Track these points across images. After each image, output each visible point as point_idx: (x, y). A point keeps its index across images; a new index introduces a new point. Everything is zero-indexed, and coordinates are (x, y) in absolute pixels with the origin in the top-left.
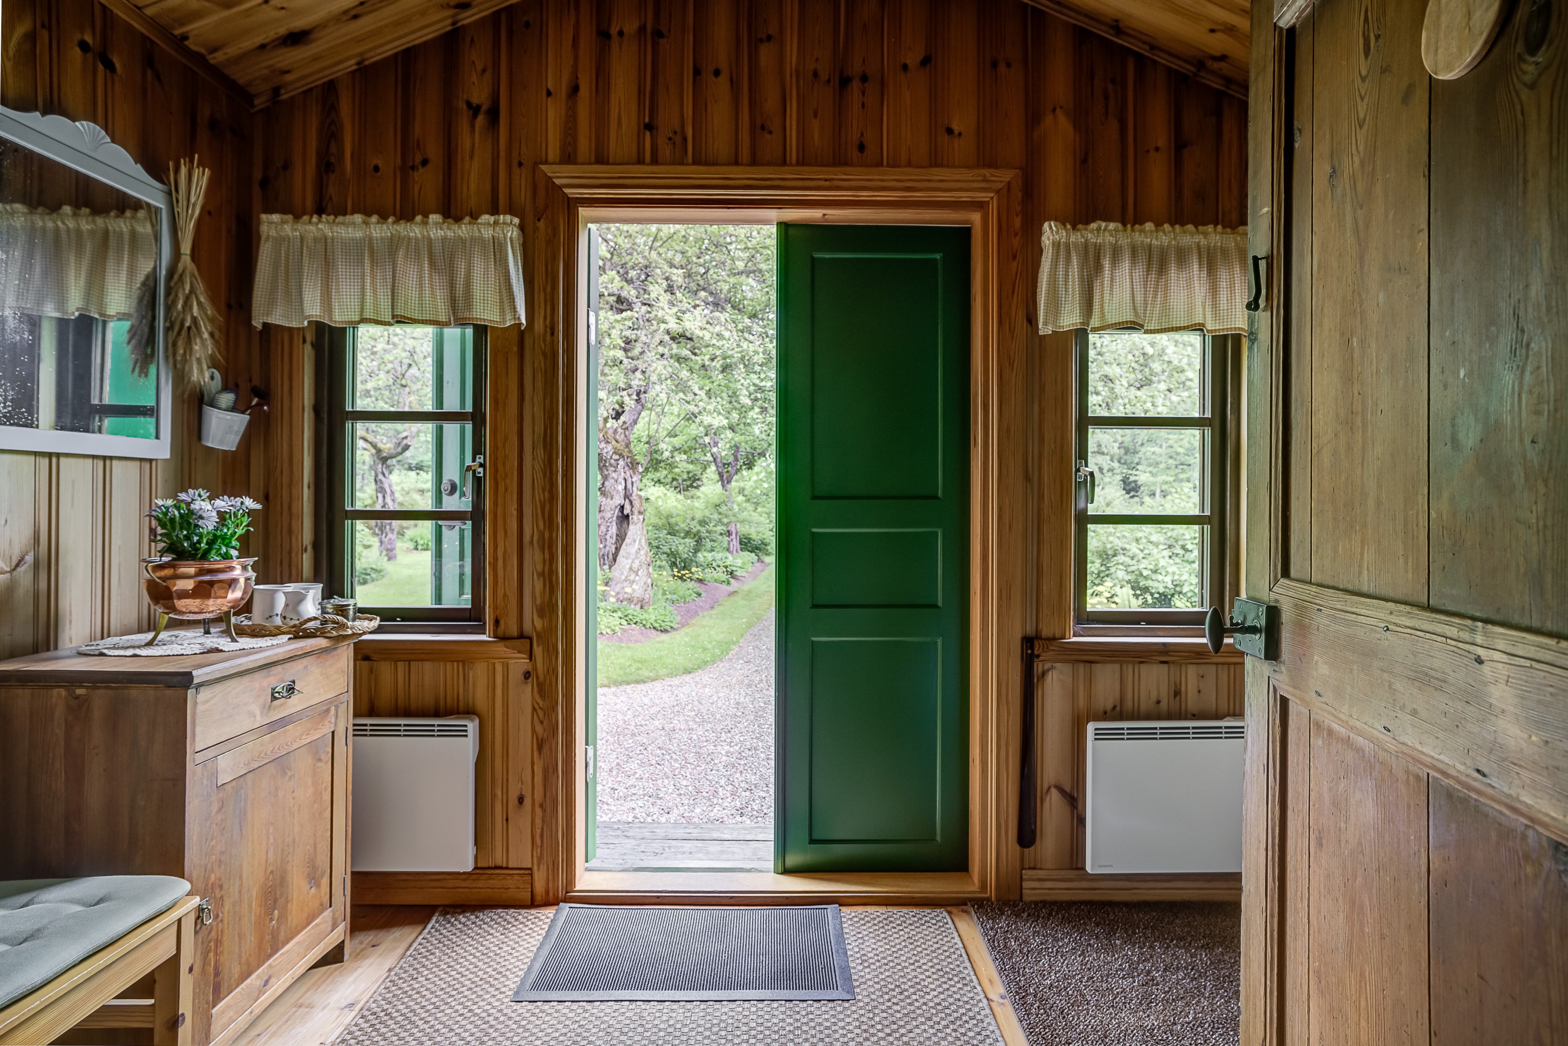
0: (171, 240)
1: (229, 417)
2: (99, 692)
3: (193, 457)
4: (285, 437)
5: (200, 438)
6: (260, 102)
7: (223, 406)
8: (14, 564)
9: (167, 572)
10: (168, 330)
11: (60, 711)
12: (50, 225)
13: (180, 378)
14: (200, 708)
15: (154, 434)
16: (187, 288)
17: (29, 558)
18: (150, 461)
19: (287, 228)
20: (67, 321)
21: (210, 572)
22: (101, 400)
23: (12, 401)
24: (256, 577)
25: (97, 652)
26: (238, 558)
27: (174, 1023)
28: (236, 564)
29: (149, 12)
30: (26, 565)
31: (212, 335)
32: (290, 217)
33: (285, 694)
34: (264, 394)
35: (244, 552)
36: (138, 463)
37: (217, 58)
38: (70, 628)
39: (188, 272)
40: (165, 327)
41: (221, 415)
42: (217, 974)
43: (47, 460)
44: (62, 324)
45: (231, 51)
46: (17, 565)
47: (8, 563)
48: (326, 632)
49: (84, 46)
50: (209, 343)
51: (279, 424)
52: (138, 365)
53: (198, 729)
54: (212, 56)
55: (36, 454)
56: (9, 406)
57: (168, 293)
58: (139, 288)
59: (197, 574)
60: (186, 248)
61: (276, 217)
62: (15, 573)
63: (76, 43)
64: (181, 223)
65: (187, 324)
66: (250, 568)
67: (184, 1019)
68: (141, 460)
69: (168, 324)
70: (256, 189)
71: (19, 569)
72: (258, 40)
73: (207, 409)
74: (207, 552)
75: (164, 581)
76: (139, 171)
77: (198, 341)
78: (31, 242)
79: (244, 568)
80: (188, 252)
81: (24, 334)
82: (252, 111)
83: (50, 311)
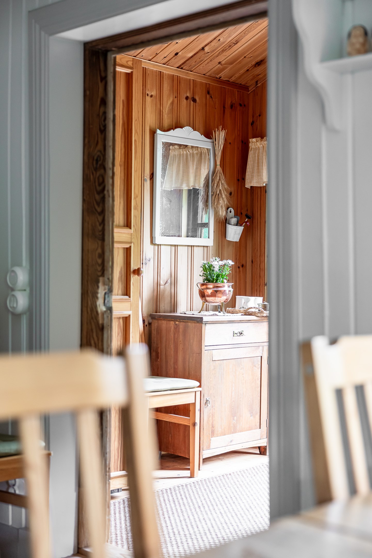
0: (214, 160)
1: (235, 228)
2: (182, 323)
3: (223, 245)
4: (258, 235)
5: (225, 237)
6: (251, 89)
7: (233, 223)
8: (165, 283)
9: (204, 287)
10: (212, 195)
11: (172, 328)
12: (185, 152)
13: (216, 214)
14: (206, 331)
15: (208, 237)
16: (218, 178)
17: (169, 281)
18: (207, 247)
19: (258, 143)
20: (191, 190)
21: (218, 287)
22: (202, 221)
23: (165, 228)
24: (233, 291)
25: (184, 313)
26: (227, 283)
27: (194, 424)
28: (226, 285)
29: (207, 74)
30: (168, 283)
31: (226, 195)
32: (259, 139)
33: (239, 335)
34: (251, 217)
35: (228, 281)
36: (202, 248)
37: (233, 79)
38: (181, 307)
39: (219, 172)
40: (211, 195)
41: (232, 227)
42: (213, 427)
43: (174, 247)
44: (189, 191)
45: (237, 75)
46: (166, 283)
47: (163, 282)
48: (256, 314)
49: (187, 98)
50: (225, 199)
51: (256, 229)
52: (204, 210)
53: (206, 338)
54: (231, 79)
55: (171, 245)
56: (164, 230)
57: (212, 182)
58: (204, 180)
59: (214, 288)
60: (218, 163)
61: (254, 140)
62: (165, 286)
63: (185, 98)
64: (217, 153)
65: (218, 193)
66: (231, 286)
67: (197, 424)
68: (204, 246)
69: (212, 194)
70: (250, 126)
71: (166, 284)
72: (246, 69)
73: (228, 225)
74: (217, 280)
75: (203, 290)
76: (203, 138)
77: (221, 199)
78: (179, 160)
79: (229, 286)
80: (219, 164)
81: (168, 205)
82: (248, 93)
83: (185, 188)
